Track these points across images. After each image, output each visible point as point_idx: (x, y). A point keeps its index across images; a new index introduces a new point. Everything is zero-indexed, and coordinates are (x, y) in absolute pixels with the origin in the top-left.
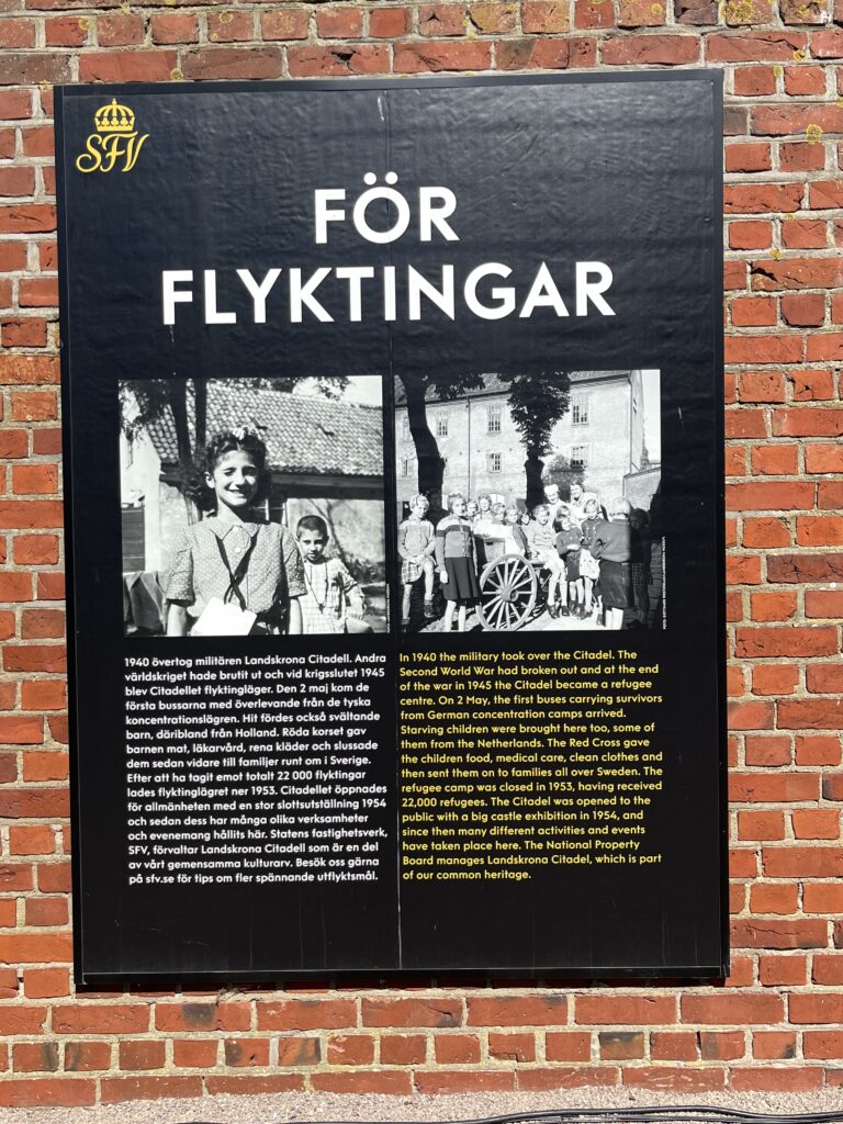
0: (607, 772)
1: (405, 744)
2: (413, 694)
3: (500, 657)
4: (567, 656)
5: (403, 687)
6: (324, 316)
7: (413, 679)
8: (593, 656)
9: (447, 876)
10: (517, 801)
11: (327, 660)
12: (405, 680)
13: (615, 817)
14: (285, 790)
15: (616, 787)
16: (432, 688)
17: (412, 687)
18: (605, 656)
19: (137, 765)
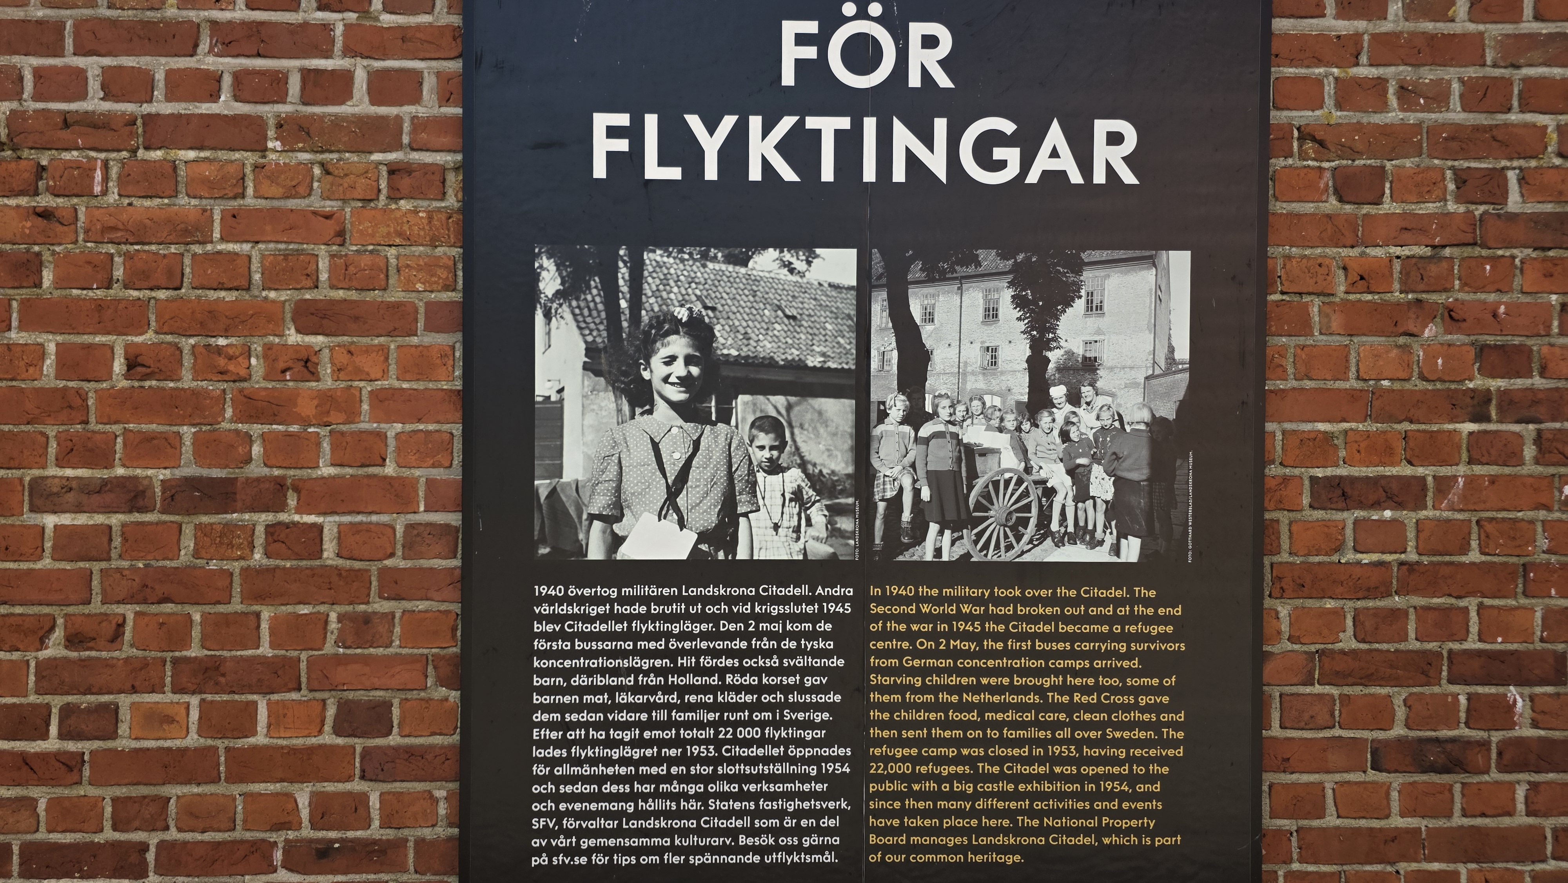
0: (1118, 735)
1: (874, 696)
2: (885, 635)
3: (992, 593)
4: (1073, 593)
5: (874, 627)
6: (788, 174)
7: (885, 618)
8: (1104, 594)
9: (922, 858)
10: (1009, 768)
11: (783, 592)
12: (877, 618)
13: (1126, 789)
14: (727, 751)
15: (1128, 753)
16: (909, 628)
17: (884, 626)
18: (1119, 594)
19: (545, 717)
